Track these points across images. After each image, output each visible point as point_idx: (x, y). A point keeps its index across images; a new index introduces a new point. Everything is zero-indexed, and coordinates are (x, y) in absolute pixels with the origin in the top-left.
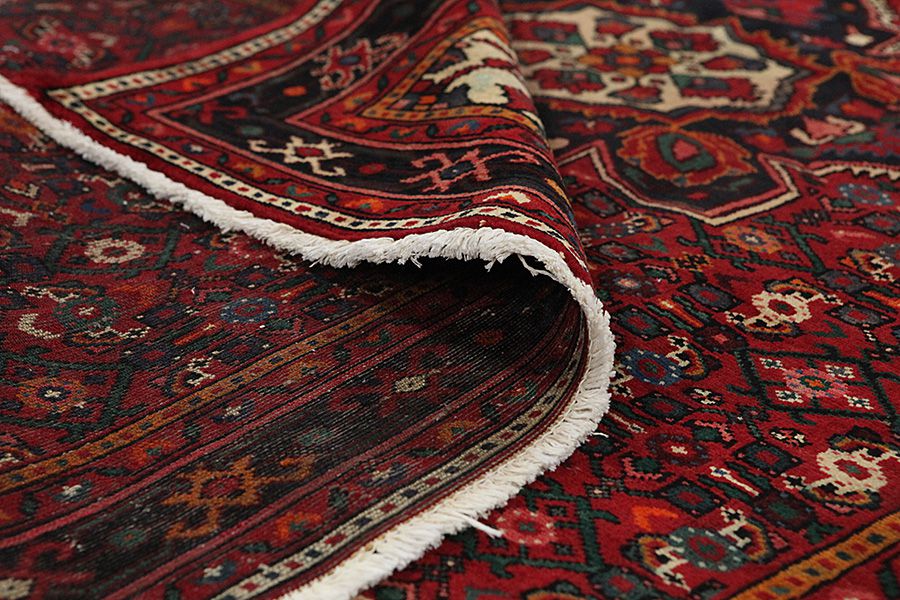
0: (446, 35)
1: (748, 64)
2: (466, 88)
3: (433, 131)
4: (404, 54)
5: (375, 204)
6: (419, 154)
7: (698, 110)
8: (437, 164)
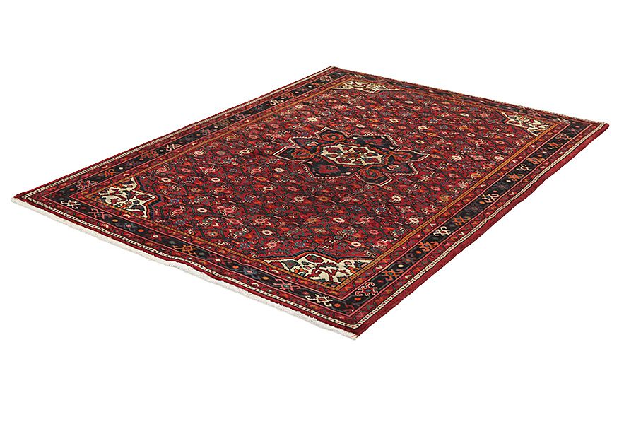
0: (105, 186)
1: (374, 155)
2: (105, 198)
3: (97, 204)
4: (96, 186)
5: (82, 217)
6: (93, 208)
7: (370, 165)
8: (96, 211)
